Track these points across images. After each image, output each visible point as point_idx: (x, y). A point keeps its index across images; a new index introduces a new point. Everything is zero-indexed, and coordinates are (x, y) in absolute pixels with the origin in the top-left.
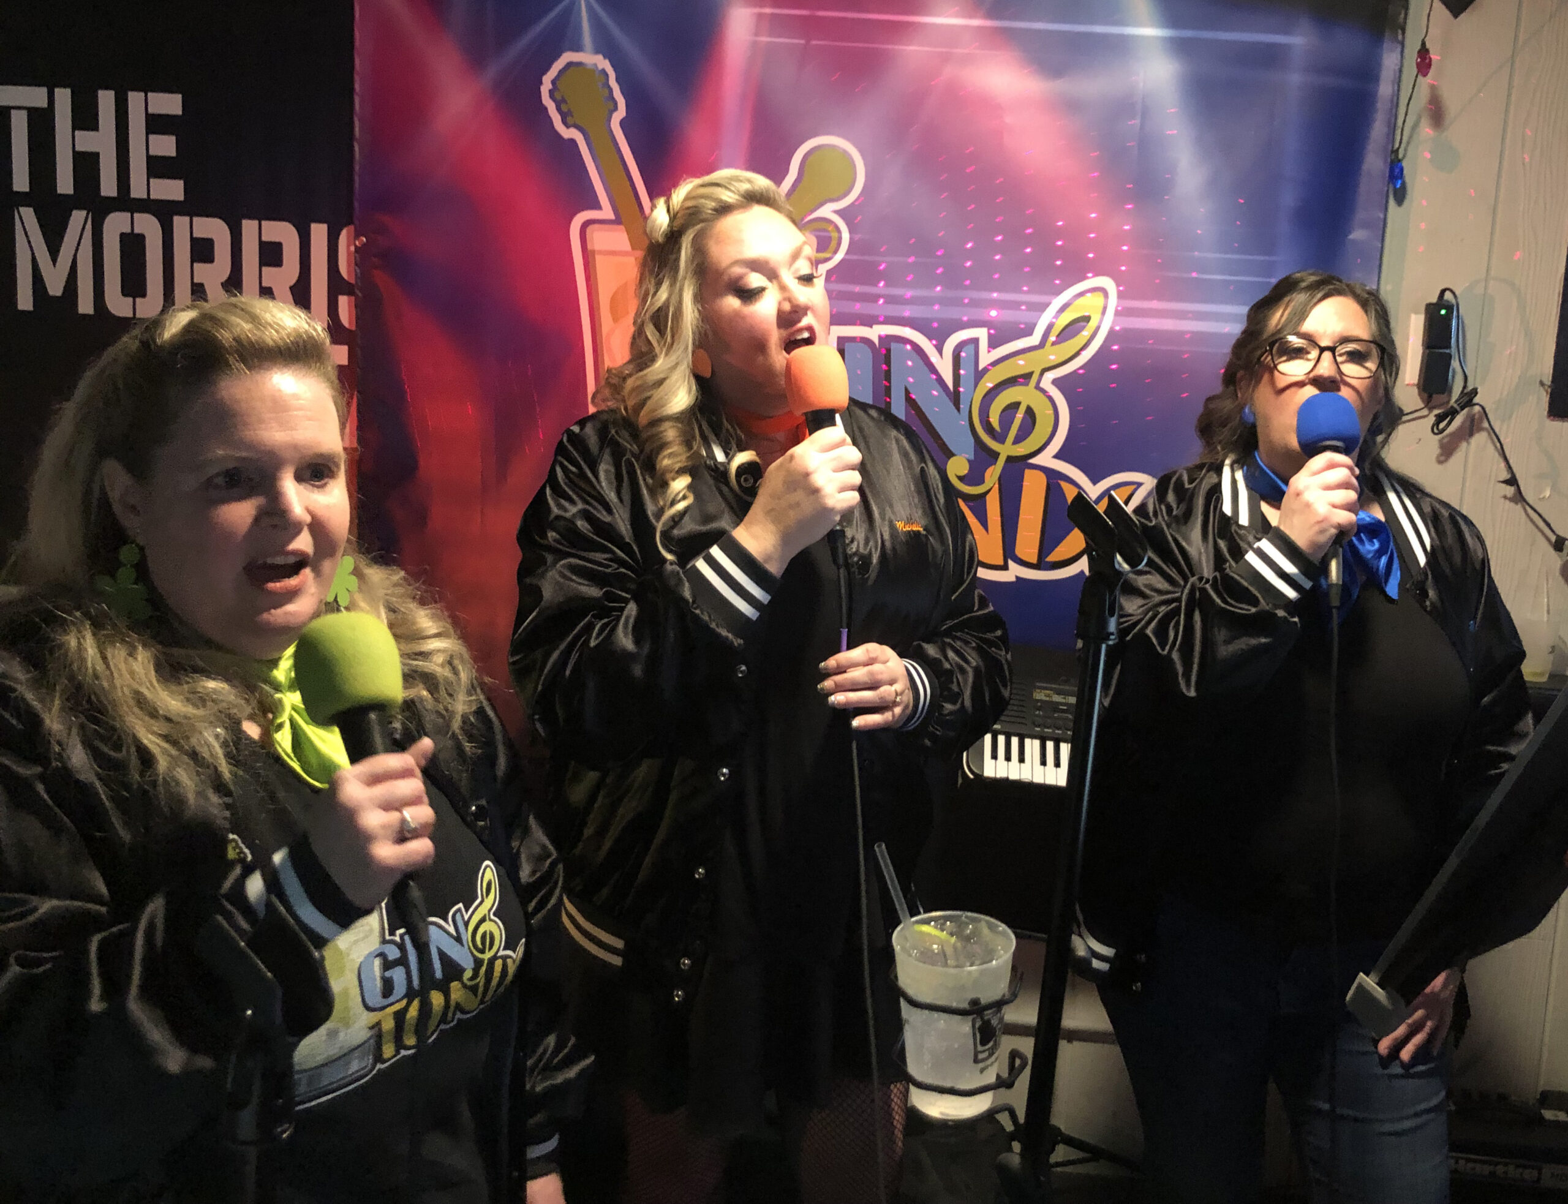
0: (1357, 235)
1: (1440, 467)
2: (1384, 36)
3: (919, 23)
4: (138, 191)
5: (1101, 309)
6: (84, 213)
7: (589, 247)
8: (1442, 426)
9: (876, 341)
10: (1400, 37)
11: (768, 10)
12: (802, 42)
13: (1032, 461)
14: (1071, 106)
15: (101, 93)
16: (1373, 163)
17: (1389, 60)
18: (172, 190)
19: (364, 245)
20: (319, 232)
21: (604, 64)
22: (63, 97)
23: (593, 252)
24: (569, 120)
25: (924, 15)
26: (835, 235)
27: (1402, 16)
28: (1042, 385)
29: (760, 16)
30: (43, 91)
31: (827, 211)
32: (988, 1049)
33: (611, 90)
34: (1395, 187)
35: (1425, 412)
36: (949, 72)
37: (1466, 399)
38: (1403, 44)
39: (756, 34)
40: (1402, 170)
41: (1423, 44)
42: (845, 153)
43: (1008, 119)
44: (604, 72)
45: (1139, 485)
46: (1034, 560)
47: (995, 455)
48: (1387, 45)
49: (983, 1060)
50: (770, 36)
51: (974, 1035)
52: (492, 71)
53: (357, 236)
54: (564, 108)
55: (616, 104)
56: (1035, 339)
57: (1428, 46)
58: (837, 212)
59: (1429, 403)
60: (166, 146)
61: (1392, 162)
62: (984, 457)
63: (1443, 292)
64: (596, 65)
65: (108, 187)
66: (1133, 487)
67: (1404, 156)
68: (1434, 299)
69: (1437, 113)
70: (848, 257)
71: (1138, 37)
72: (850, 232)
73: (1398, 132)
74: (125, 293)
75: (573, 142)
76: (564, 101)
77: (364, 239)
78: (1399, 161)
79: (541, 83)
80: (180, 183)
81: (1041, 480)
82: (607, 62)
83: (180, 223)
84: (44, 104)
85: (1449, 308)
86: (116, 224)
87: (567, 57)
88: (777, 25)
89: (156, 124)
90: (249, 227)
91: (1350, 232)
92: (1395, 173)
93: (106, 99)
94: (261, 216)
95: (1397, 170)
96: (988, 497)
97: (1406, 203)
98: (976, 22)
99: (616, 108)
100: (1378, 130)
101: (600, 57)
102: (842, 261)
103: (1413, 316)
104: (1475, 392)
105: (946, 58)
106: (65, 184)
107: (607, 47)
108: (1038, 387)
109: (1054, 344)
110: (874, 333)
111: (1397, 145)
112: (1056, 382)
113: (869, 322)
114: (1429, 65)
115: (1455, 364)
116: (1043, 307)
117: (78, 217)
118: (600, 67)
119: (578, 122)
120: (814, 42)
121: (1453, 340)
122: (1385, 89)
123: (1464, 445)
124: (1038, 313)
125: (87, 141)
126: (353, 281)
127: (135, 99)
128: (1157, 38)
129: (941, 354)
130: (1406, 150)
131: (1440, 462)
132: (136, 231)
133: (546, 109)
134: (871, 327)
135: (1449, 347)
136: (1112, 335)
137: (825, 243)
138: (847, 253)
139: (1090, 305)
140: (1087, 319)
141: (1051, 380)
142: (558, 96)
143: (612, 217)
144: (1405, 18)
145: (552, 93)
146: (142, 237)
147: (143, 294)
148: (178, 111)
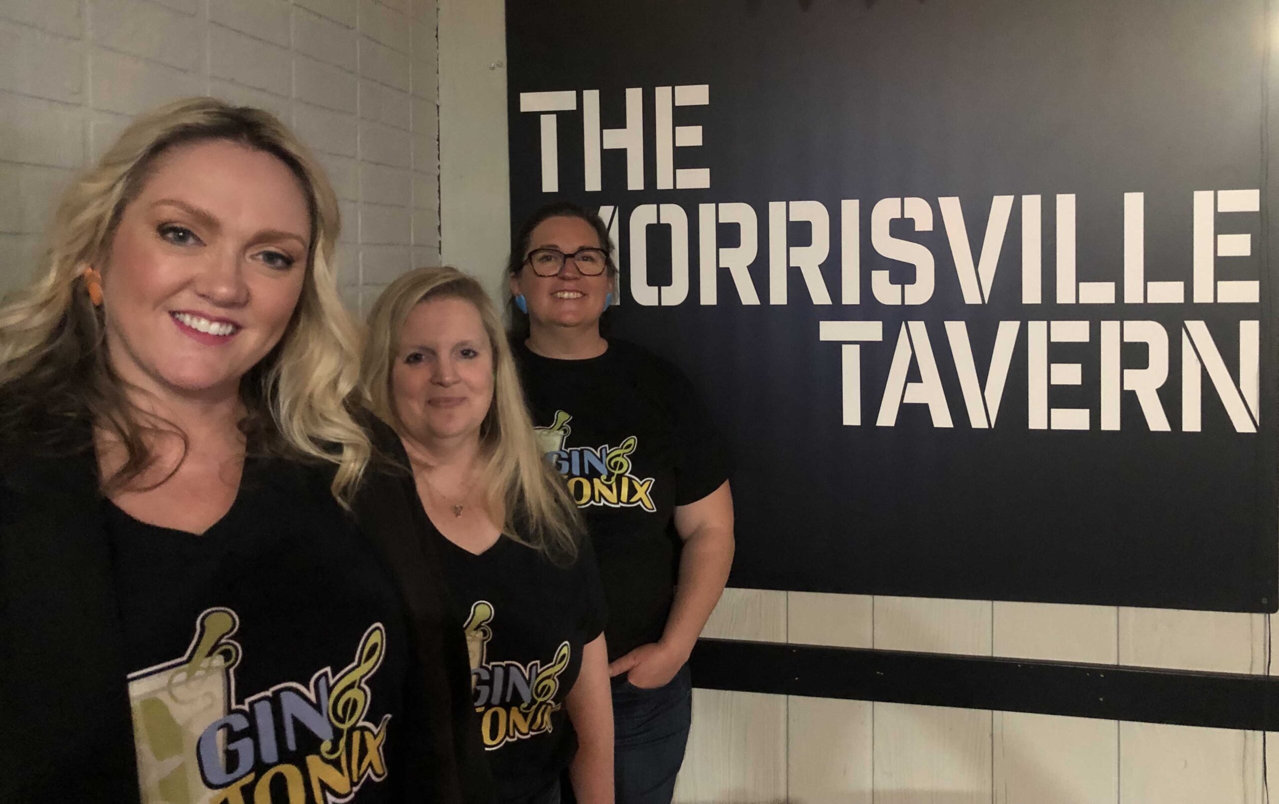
4: (664, 182)
6: (612, 208)
15: (629, 91)
18: (699, 178)
20: (850, 209)
22: (592, 98)
30: (573, 94)
60: (692, 136)
65: (635, 181)
74: (650, 283)
80: (706, 172)
83: (706, 211)
84: (573, 107)
86: (643, 216)
89: (683, 116)
93: (634, 97)
94: (788, 198)
106: (593, 182)
117: (606, 210)
125: (614, 139)
127: (663, 94)
132: (663, 221)
146: (668, 227)
147: (669, 282)
148: (705, 101)
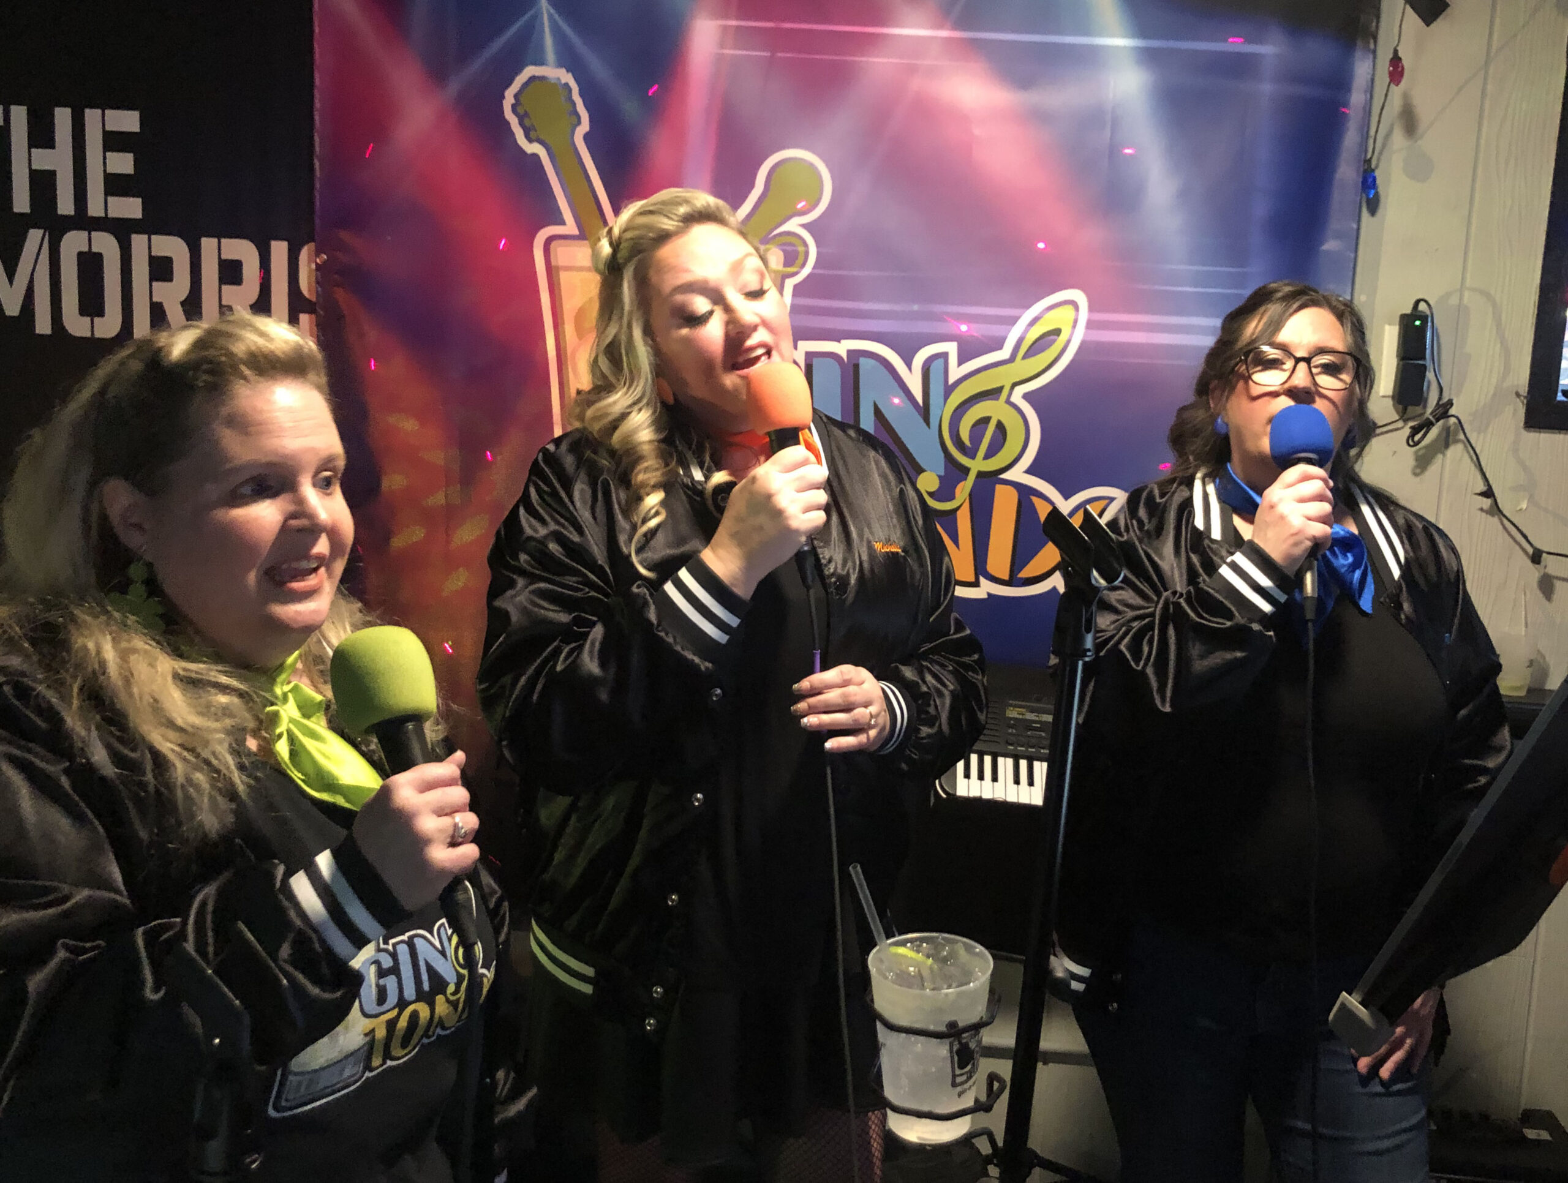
0: (1330, 245)
1: (1418, 479)
2: (1355, 45)
3: (887, 35)
4: (95, 208)
5: (1071, 324)
6: (41, 231)
7: (553, 263)
8: (1417, 438)
9: (844, 356)
10: (1372, 46)
11: (734, 23)
12: (768, 54)
13: (1003, 476)
14: (1039, 117)
15: (58, 111)
16: (1346, 172)
17: (1362, 69)
18: (130, 208)
19: (325, 262)
20: (279, 250)
21: (568, 78)
22: (19, 115)
23: (558, 268)
24: (532, 134)
25: (888, 26)
26: (801, 249)
27: (1374, 24)
28: (1013, 399)
29: (725, 28)
31: (793, 225)
32: (966, 1072)
33: (574, 104)
34: (1368, 196)
35: (1400, 424)
36: (916, 84)
37: (1441, 410)
38: (1374, 52)
39: (722, 45)
40: (1374, 179)
41: (1396, 52)
42: (812, 165)
43: (977, 131)
44: (567, 85)
45: (1112, 499)
46: (1006, 577)
47: (966, 471)
48: (1358, 53)
49: (962, 1083)
50: (735, 48)
51: (952, 1058)
52: (454, 87)
53: (318, 253)
54: (527, 122)
55: (579, 118)
56: (1004, 354)
57: (1400, 54)
58: (804, 226)
59: (1404, 417)
60: (123, 163)
61: (1365, 171)
62: (955, 472)
63: (1417, 302)
64: (559, 79)
65: (66, 206)
66: (1106, 501)
67: (1377, 166)
68: (1408, 310)
69: (1409, 121)
70: (817, 271)
71: (1108, 47)
72: (818, 247)
73: (1371, 141)
74: (83, 312)
75: (535, 156)
76: (526, 114)
77: (325, 257)
78: (1373, 171)
79: (504, 97)
80: (138, 201)
81: (1013, 495)
82: (570, 75)
83: (139, 241)
85: (1424, 318)
86: (74, 243)
87: (530, 71)
88: (741, 37)
89: (114, 141)
90: (208, 245)
91: (1322, 243)
92: (1368, 182)
93: (63, 117)
94: (221, 233)
95: (1370, 180)
96: (959, 513)
97: (1380, 211)
98: (944, 33)
99: (579, 122)
100: (1350, 138)
101: (564, 70)
102: (809, 276)
103: (1387, 327)
104: (1450, 403)
105: (912, 70)
106: (21, 202)
107: (570, 60)
108: (1008, 402)
109: (1024, 358)
110: (842, 348)
111: (1369, 156)
112: (1027, 396)
113: (837, 336)
114: (1401, 74)
115: (1430, 375)
116: (1013, 321)
117: (35, 236)
118: (563, 82)
119: (542, 137)
120: (779, 55)
121: (1428, 352)
122: (1357, 98)
123: (1440, 456)
124: (1008, 327)
125: (43, 159)
126: (314, 299)
127: (92, 116)
128: (1125, 47)
129: (910, 369)
130: (1379, 160)
131: (1416, 474)
132: (94, 249)
133: (509, 123)
134: (839, 341)
135: (1424, 358)
136: (1083, 347)
137: (792, 258)
138: (814, 268)
139: (1061, 318)
140: (1057, 332)
141: (1021, 394)
142: (521, 111)
143: (576, 232)
144: (1377, 27)
145: (514, 108)
146: (99, 256)
147: (101, 313)
148: (136, 128)
